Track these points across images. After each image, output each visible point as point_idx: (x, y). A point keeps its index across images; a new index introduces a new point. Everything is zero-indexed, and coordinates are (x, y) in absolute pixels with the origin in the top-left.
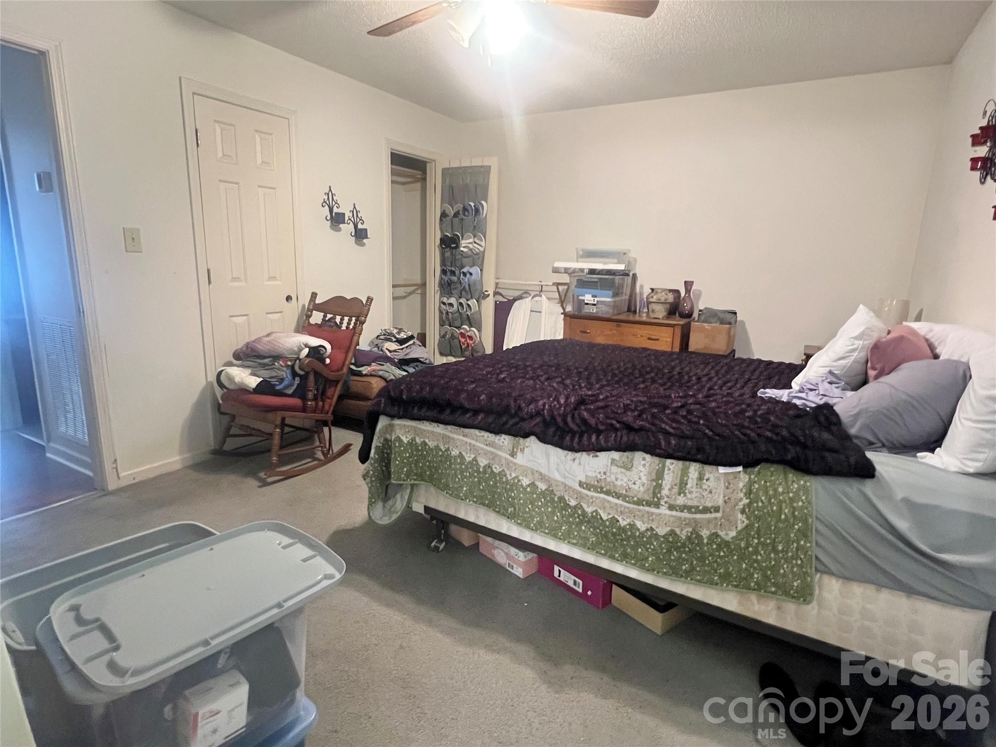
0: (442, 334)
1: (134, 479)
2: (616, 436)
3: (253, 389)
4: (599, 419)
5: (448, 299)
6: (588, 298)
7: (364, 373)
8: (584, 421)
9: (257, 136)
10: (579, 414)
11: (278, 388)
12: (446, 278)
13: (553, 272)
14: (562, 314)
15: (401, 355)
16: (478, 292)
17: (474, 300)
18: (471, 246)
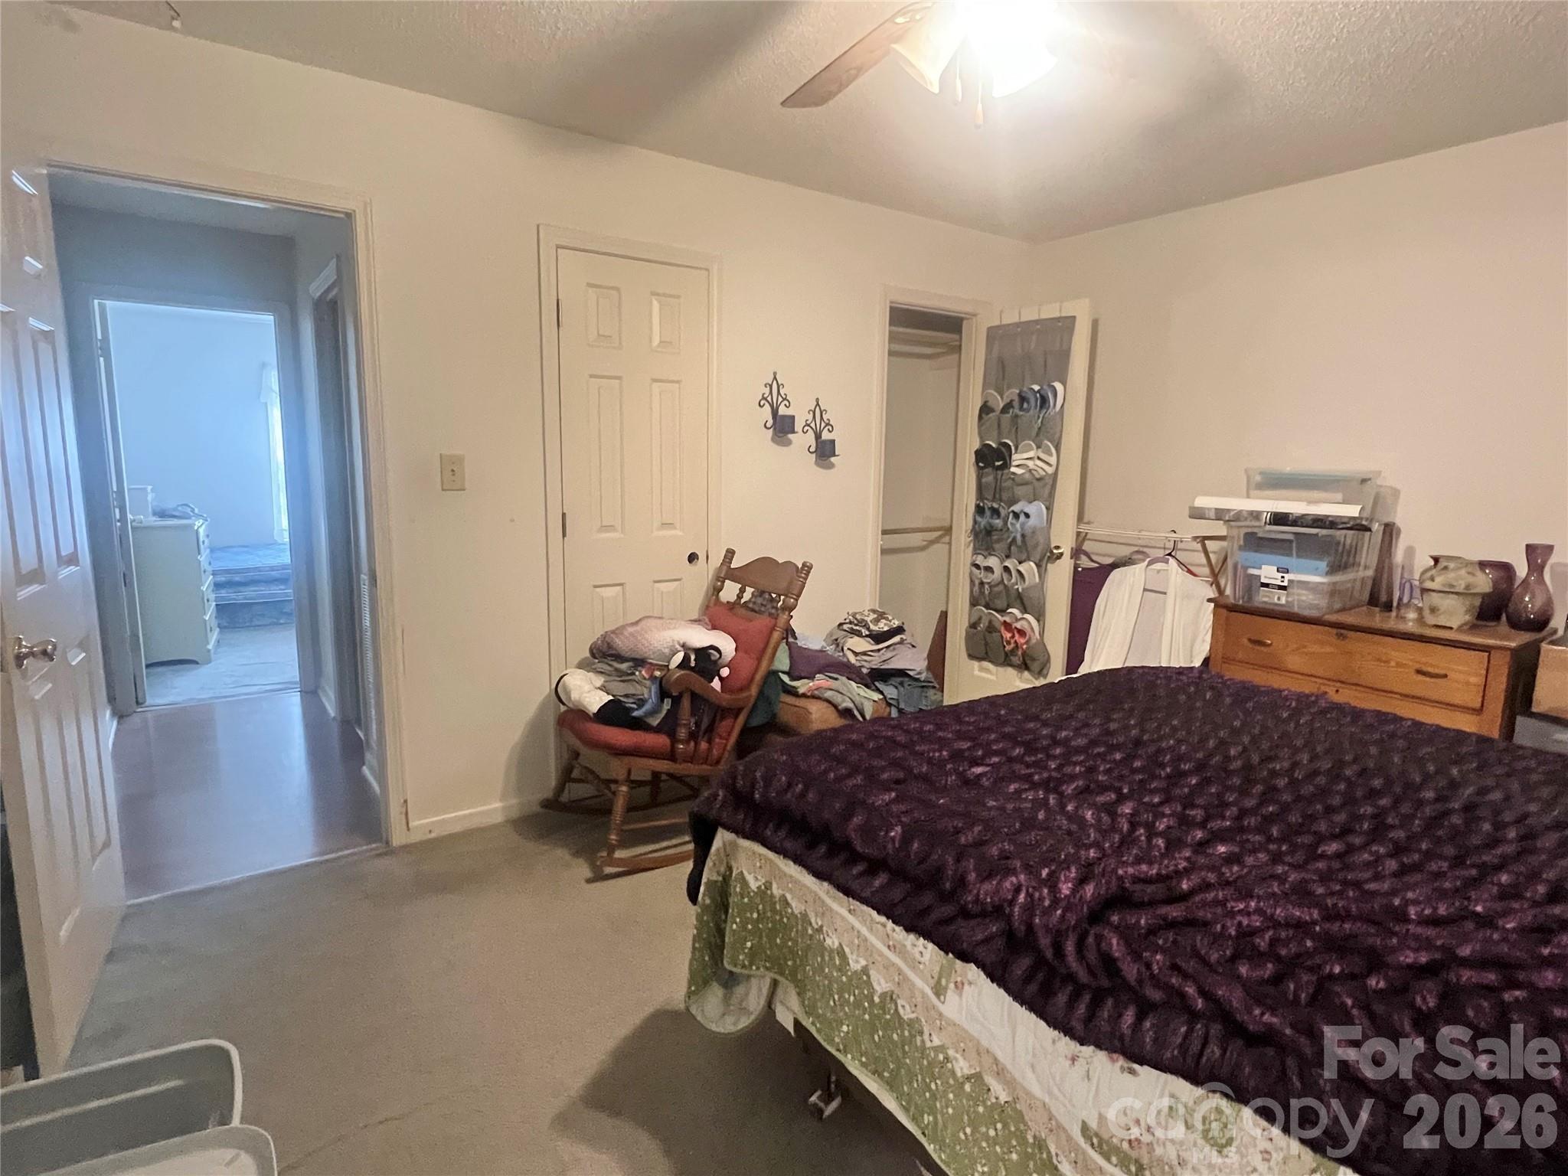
0: (973, 620)
1: (430, 831)
2: (1190, 1031)
3: (594, 714)
4: (1148, 966)
5: (985, 558)
6: (1268, 573)
7: (801, 691)
8: (1109, 963)
9: (655, 303)
10: (1099, 938)
11: (636, 714)
12: (982, 522)
13: (1192, 516)
14: (1210, 600)
15: (875, 662)
16: (1040, 549)
17: (1032, 564)
18: (1030, 464)
